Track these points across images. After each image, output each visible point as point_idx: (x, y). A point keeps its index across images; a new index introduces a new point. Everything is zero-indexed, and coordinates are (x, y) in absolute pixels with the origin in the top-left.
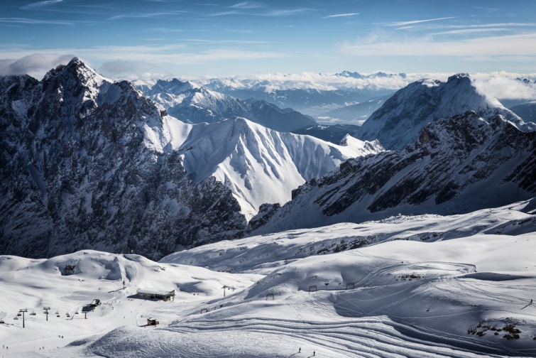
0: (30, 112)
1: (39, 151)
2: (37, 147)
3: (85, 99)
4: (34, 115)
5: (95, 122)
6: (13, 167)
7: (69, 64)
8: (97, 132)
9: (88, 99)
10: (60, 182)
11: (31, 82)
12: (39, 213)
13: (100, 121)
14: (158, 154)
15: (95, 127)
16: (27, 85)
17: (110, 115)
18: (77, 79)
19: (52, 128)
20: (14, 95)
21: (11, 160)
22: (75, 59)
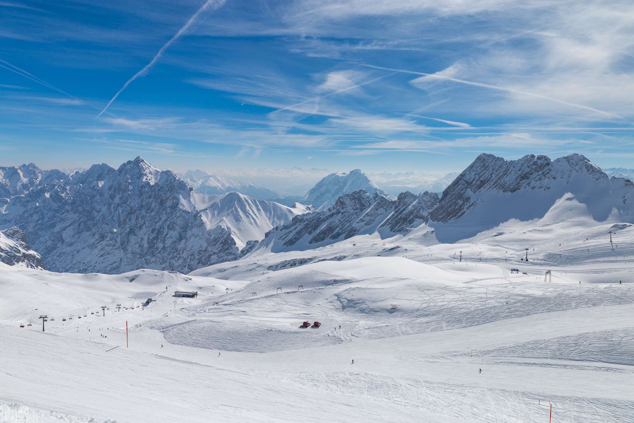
0: (110, 188)
1: (115, 211)
2: (114, 208)
3: (144, 180)
4: (112, 190)
5: (150, 194)
6: (99, 220)
7: (135, 160)
8: (151, 200)
9: (146, 181)
10: (128, 230)
11: (111, 170)
12: (115, 247)
13: (153, 193)
14: (188, 212)
15: (150, 197)
16: (108, 172)
17: (159, 190)
18: (139, 169)
19: (123, 197)
20: (100, 177)
21: (98, 216)
22: (139, 157)
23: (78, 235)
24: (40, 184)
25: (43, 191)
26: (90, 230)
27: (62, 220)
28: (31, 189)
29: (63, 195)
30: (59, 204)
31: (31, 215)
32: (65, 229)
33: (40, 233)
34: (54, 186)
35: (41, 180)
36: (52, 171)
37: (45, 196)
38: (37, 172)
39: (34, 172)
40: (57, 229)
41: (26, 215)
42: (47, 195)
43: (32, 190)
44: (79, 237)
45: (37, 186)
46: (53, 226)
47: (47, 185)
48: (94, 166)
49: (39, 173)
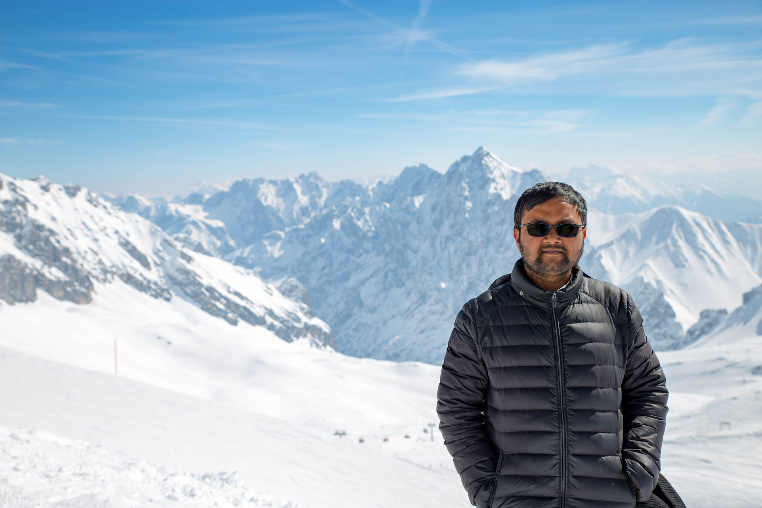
0: (433, 209)
1: (443, 249)
2: (441, 244)
3: (492, 190)
4: (438, 211)
5: (503, 216)
6: (417, 267)
7: (475, 154)
9: (495, 191)
10: (465, 284)
11: (434, 175)
12: (444, 317)
16: (430, 179)
18: (482, 170)
19: (456, 224)
20: (417, 190)
21: (414, 260)
22: (481, 148)
23: (383, 295)
24: (326, 206)
25: (329, 217)
26: (403, 285)
27: (360, 267)
28: (313, 215)
29: (360, 223)
30: (354, 239)
31: (314, 259)
32: (363, 283)
33: (327, 289)
34: (346, 207)
35: (327, 200)
36: (343, 183)
37: (332, 226)
38: (320, 186)
39: (317, 186)
40: (352, 283)
41: (307, 259)
42: (337, 224)
43: (315, 217)
44: (386, 298)
45: (321, 210)
46: (346, 277)
47: (336, 206)
48: (407, 170)
49: (323, 187)
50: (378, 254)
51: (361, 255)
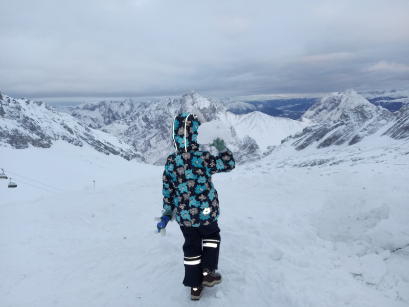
4: (177, 113)
9: (197, 106)
17: (206, 112)
18: (193, 98)
26: (166, 139)
27: (150, 133)
28: (131, 114)
30: (147, 123)
31: (133, 130)
32: (151, 139)
33: (138, 141)
34: (144, 111)
38: (133, 104)
40: (147, 138)
41: (130, 130)
44: (159, 144)
45: (134, 112)
46: (144, 136)
47: (140, 111)
50: (156, 128)
51: (150, 129)
